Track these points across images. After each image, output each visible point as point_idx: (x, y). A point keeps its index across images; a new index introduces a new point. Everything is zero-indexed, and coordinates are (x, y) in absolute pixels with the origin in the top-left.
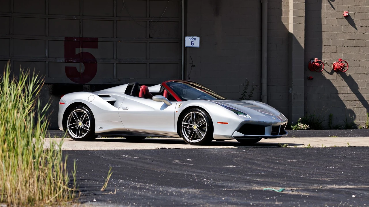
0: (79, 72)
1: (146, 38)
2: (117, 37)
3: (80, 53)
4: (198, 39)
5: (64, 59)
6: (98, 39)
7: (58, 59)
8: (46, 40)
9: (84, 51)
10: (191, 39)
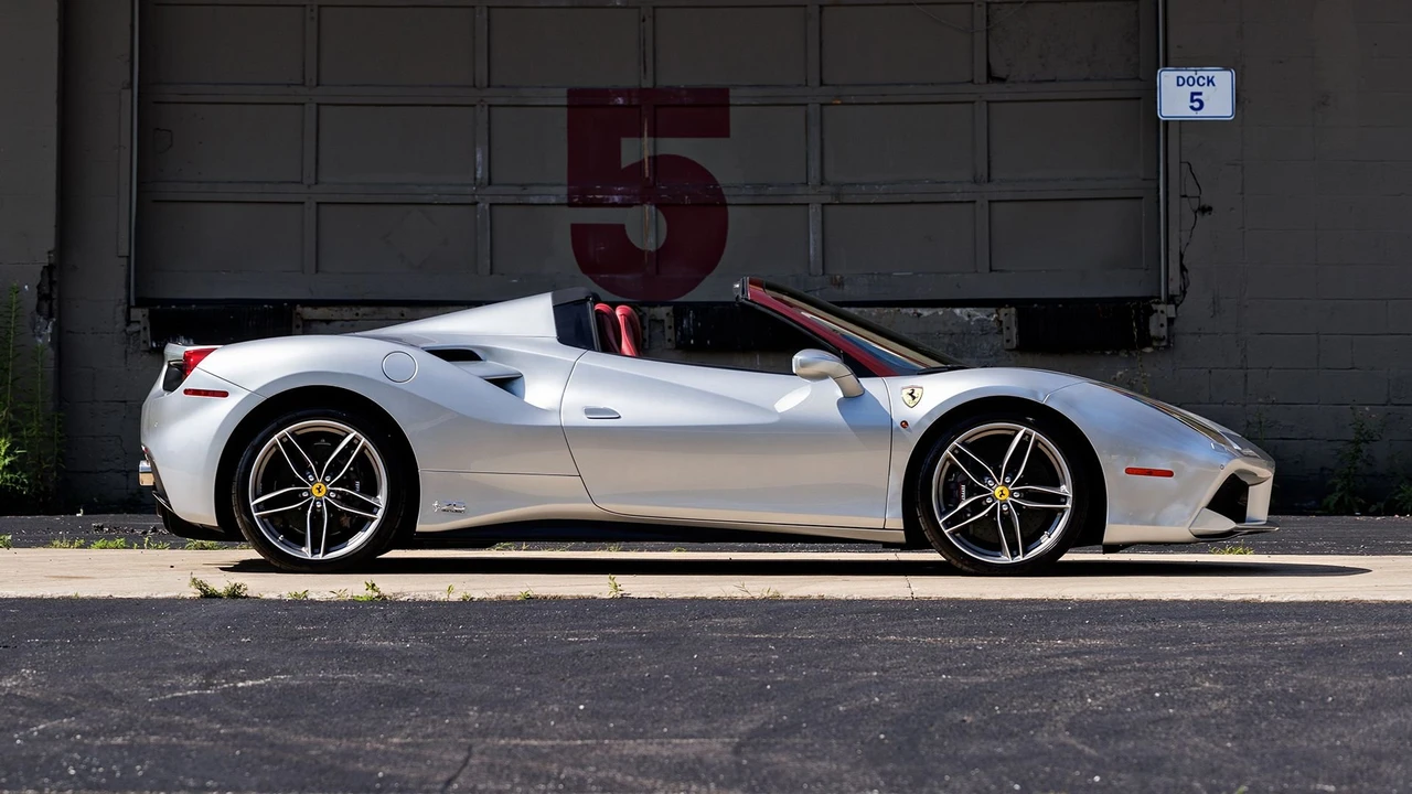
0: (638, 245)
1: (972, 81)
2: (826, 81)
3: (641, 163)
4: (1224, 80)
5: (563, 191)
6: (727, 90)
7: (535, 190)
8: (478, 107)
9: (660, 152)
10: (1191, 81)
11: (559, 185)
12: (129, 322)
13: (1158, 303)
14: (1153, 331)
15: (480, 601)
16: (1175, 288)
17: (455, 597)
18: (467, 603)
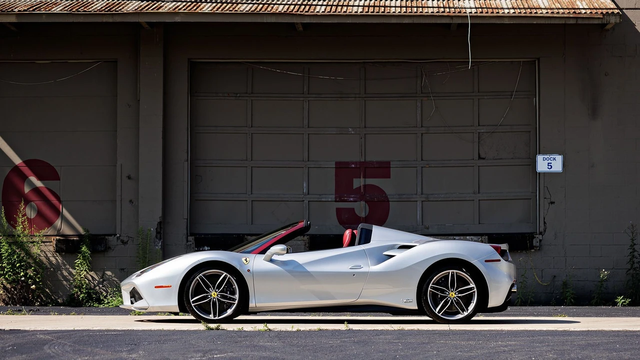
0: (359, 215)
1: (473, 159)
2: (423, 159)
3: (360, 187)
4: (559, 158)
5: (334, 196)
6: (390, 162)
7: (324, 196)
8: (305, 168)
9: (366, 183)
10: (548, 159)
11: (332, 194)
12: (187, 241)
13: (536, 235)
14: (534, 245)
15: (303, 331)
16: (542, 229)
17: (294, 330)
18: (298, 331)
